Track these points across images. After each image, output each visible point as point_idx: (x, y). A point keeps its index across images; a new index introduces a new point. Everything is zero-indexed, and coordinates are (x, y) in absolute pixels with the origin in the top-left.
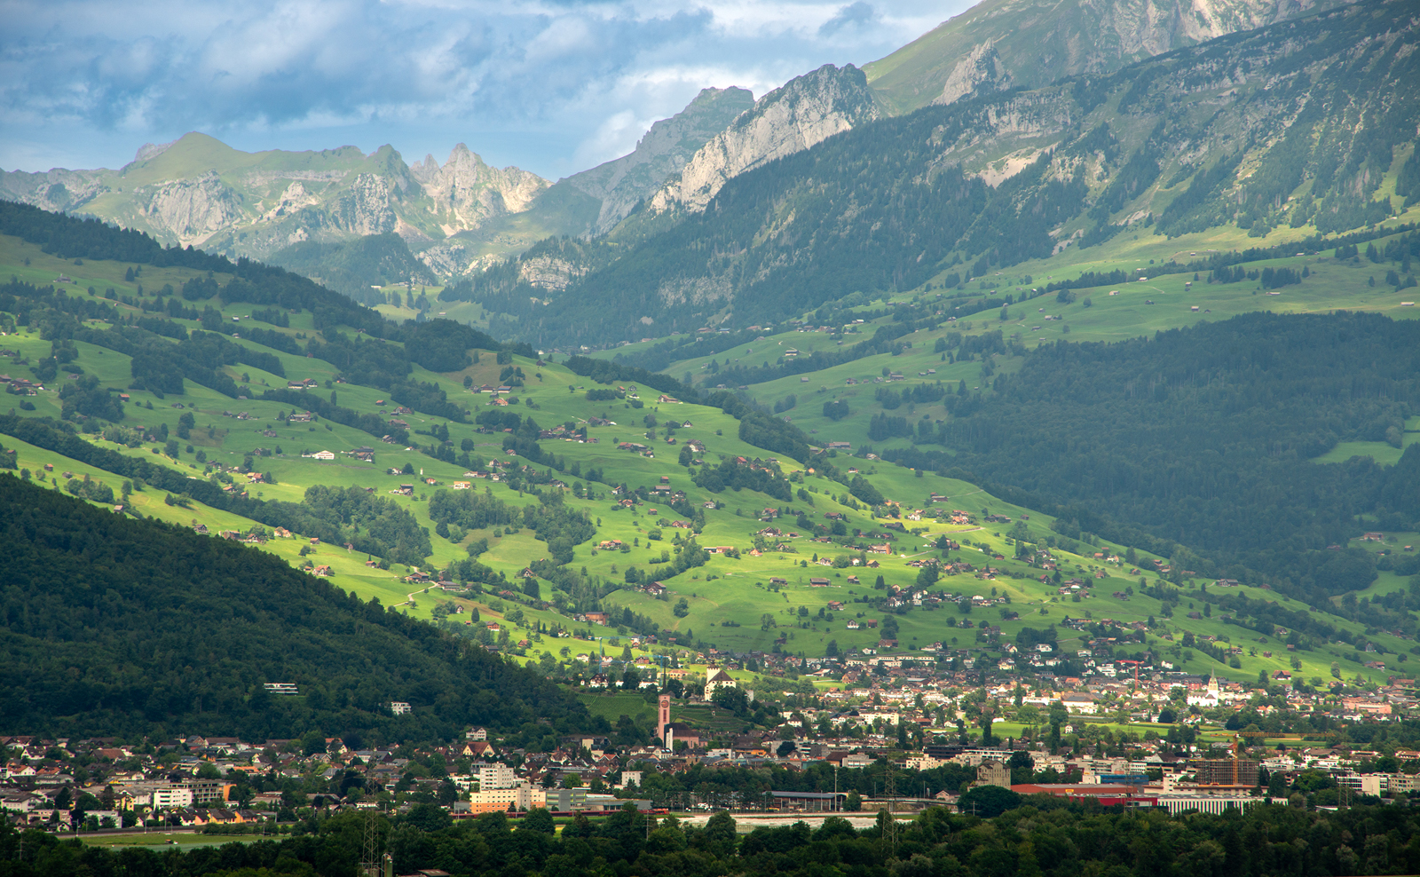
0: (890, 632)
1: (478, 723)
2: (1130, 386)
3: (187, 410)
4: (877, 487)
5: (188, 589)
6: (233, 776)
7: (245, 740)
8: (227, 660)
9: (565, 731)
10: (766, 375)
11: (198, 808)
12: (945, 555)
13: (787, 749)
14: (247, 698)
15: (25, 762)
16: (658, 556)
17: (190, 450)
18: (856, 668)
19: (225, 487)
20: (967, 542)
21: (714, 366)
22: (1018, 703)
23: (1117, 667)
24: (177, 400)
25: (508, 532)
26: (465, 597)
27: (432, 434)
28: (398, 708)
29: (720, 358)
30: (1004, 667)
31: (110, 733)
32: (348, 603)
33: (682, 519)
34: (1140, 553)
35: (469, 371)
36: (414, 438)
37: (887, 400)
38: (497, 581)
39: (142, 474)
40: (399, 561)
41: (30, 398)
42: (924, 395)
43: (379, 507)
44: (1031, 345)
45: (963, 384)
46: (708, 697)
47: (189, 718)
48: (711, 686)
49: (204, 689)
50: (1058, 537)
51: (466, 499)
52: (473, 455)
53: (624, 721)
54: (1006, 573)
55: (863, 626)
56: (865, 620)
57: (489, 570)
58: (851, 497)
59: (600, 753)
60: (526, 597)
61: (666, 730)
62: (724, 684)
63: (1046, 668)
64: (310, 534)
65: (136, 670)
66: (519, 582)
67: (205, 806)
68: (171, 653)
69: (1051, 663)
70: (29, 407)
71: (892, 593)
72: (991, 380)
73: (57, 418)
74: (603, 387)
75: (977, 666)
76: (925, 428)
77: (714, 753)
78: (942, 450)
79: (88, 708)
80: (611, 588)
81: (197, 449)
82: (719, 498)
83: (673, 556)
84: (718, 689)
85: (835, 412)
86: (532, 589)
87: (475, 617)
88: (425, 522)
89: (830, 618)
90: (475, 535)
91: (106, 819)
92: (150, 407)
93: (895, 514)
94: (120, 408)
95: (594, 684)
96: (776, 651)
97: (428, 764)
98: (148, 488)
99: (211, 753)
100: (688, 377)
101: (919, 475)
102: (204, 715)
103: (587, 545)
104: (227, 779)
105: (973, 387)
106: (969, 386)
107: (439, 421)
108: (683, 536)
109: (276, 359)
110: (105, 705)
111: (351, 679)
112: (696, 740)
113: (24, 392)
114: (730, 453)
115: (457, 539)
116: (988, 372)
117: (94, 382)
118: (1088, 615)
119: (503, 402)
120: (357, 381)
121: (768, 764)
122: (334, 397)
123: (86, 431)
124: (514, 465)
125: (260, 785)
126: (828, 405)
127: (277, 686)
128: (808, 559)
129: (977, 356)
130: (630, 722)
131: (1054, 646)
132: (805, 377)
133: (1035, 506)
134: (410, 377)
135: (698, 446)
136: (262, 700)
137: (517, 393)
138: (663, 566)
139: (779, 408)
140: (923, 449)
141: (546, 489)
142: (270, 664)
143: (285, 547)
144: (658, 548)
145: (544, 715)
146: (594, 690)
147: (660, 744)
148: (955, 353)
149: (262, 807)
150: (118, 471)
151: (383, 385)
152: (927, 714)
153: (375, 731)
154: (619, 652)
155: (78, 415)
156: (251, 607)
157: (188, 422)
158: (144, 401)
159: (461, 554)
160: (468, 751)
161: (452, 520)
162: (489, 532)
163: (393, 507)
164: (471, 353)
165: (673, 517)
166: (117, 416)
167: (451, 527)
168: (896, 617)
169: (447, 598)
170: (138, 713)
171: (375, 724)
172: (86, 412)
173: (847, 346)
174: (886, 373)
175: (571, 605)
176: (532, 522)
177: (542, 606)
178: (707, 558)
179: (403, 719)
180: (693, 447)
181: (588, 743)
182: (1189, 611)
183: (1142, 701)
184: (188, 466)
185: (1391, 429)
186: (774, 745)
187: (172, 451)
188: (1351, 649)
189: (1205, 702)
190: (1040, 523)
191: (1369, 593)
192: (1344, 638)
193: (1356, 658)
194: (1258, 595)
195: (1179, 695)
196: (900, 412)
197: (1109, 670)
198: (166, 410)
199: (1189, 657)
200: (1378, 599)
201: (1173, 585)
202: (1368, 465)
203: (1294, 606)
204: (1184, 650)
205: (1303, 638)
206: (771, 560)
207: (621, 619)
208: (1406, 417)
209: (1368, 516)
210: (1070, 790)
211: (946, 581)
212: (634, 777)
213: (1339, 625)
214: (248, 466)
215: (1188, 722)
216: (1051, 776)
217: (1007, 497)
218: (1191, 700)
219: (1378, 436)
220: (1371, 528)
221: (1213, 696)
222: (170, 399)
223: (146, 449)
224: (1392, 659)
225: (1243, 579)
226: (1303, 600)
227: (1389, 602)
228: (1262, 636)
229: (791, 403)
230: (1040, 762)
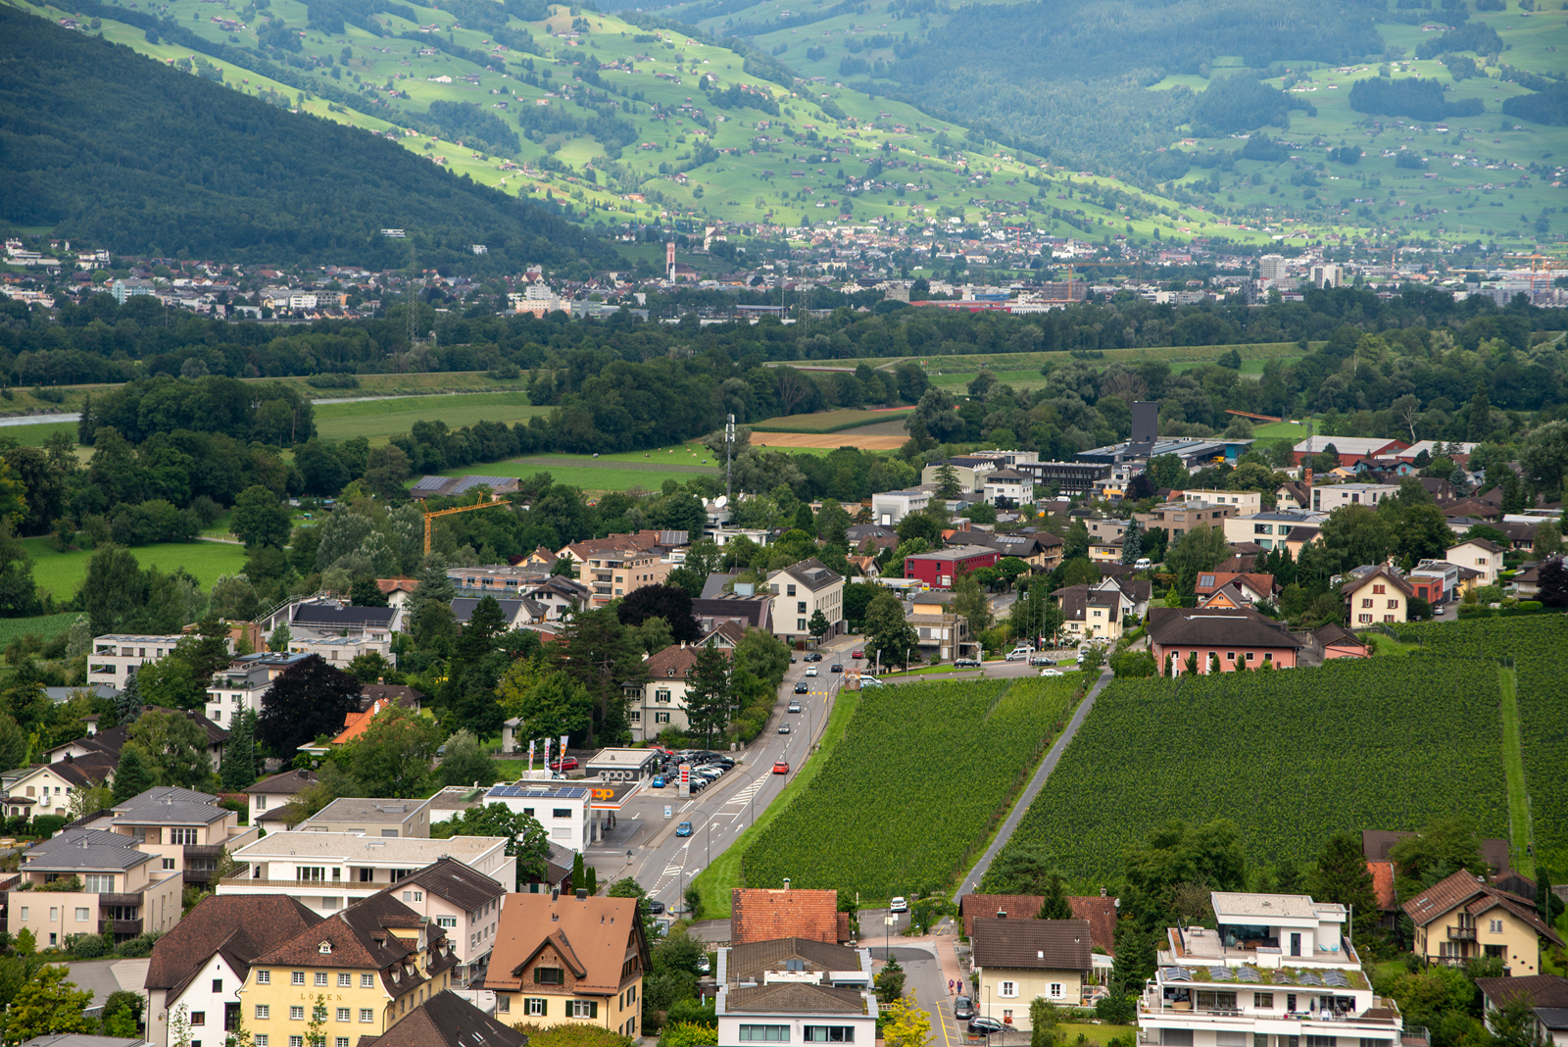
0: (847, 209)
1: (535, 261)
2: (1024, 36)
3: (347, 45)
4: (841, 107)
5: (331, 163)
6: (352, 290)
7: (366, 269)
8: (355, 212)
9: (598, 267)
10: (767, 28)
11: (319, 308)
12: (888, 155)
13: (757, 281)
14: (369, 239)
15: (206, 277)
16: (683, 154)
17: (349, 74)
18: (822, 234)
19: (374, 101)
20: (904, 147)
21: (730, 23)
22: (933, 256)
23: (1006, 232)
24: (339, 37)
25: (575, 136)
26: (542, 181)
27: (522, 65)
28: (478, 249)
29: (735, 17)
30: (926, 233)
31: (271, 262)
32: (447, 177)
33: (700, 128)
34: (1025, 153)
35: (550, 20)
36: (509, 68)
37: (852, 46)
38: (567, 171)
39: (313, 89)
40: (496, 155)
41: (237, 33)
42: (879, 43)
43: (483, 117)
44: (955, 7)
45: (906, 35)
46: (706, 248)
47: (328, 252)
48: (708, 240)
49: (338, 232)
50: (969, 143)
51: (545, 112)
52: (551, 81)
53: (643, 262)
54: (930, 167)
55: (827, 205)
56: (829, 201)
57: (560, 163)
58: (822, 114)
59: (622, 282)
60: (586, 182)
61: (671, 266)
62: (718, 238)
63: (955, 234)
64: (431, 134)
65: (289, 217)
66: (582, 172)
67: (324, 307)
68: (314, 205)
69: (960, 231)
70: (235, 40)
71: (849, 182)
72: (926, 32)
73: (255, 47)
74: (646, 33)
75: (907, 233)
76: (878, 67)
77: (705, 283)
78: (891, 82)
79: (256, 243)
80: (649, 177)
81: (354, 73)
82: (728, 114)
83: (693, 154)
84: (714, 242)
85: (815, 55)
86: (591, 176)
87: (549, 195)
88: (515, 128)
89: (804, 200)
90: (552, 138)
91: (250, 312)
92: (320, 42)
93: (854, 127)
94: (300, 43)
95: (625, 238)
96: (766, 222)
97: (494, 286)
98: (315, 98)
99: (340, 276)
100: (712, 29)
101: (871, 98)
102: (338, 250)
103: (632, 147)
104: (345, 291)
105: (914, 37)
106: (910, 37)
107: (527, 56)
108: (701, 140)
109: (411, 10)
110: (267, 241)
111: (445, 228)
112: (694, 276)
113: (232, 29)
114: (735, 82)
115: (539, 141)
116: (924, 26)
117: (281, 23)
118: (987, 197)
119: (574, 44)
120: (469, 26)
121: (741, 290)
122: (452, 37)
123: (275, 58)
124: (581, 88)
125: (369, 295)
126: (810, 50)
127: (390, 231)
128: (790, 157)
129: (917, 15)
130: (646, 262)
131: (962, 219)
132: (794, 30)
133: (954, 121)
134: (507, 24)
135: (714, 76)
136: (380, 241)
137: (584, 36)
138: (686, 162)
139: (775, 53)
140: (877, 82)
141: (603, 106)
142: (386, 216)
143: (414, 143)
144: (683, 149)
145: (583, 256)
146: (625, 243)
147: (667, 277)
148: (901, 13)
149: (366, 309)
150: (294, 85)
151: (489, 29)
152: (867, 264)
153: (460, 265)
154: (653, 220)
155: (270, 46)
156: (376, 178)
157: (347, 53)
158: (316, 38)
159: (542, 151)
160: (525, 279)
161: (536, 127)
162: (562, 135)
163: (493, 117)
164: (551, 8)
165: (694, 126)
166: (298, 48)
167: (534, 132)
168: (851, 199)
169: (529, 182)
170: (291, 248)
171: (462, 260)
172: (277, 45)
173: (826, 8)
174: (852, 27)
175: (619, 188)
176: (595, 131)
177: (597, 189)
178: (717, 155)
179: (481, 257)
180: (710, 78)
181: (613, 275)
182: (1057, 194)
183: (1020, 255)
184: (345, 84)
185: (1203, 66)
186: (750, 279)
187: (336, 74)
188: (1168, 219)
189: (1064, 255)
190: (957, 133)
191: (1183, 181)
192: (1164, 211)
193: (1171, 226)
194: (1106, 183)
195: (1046, 251)
196: (861, 56)
197: (1000, 235)
198: (332, 45)
199: (1056, 226)
200: (1188, 186)
201: (1048, 177)
202: (1186, 91)
203: (1130, 190)
204: (1053, 221)
205: (1136, 212)
206: (763, 158)
207: (656, 198)
208: (1213, 57)
209: (1185, 128)
210: (952, 304)
211: (888, 173)
212: (642, 298)
213: (1161, 202)
214: (390, 87)
215: (1050, 268)
216: (941, 296)
217: (934, 115)
218: (1055, 254)
219: (1193, 70)
220: (1187, 135)
221: (1070, 251)
222: (335, 37)
223: (318, 71)
224: (1196, 226)
225: (1097, 173)
226: (1138, 186)
227: (1196, 187)
228: (1107, 211)
229: (784, 49)
230: (935, 288)
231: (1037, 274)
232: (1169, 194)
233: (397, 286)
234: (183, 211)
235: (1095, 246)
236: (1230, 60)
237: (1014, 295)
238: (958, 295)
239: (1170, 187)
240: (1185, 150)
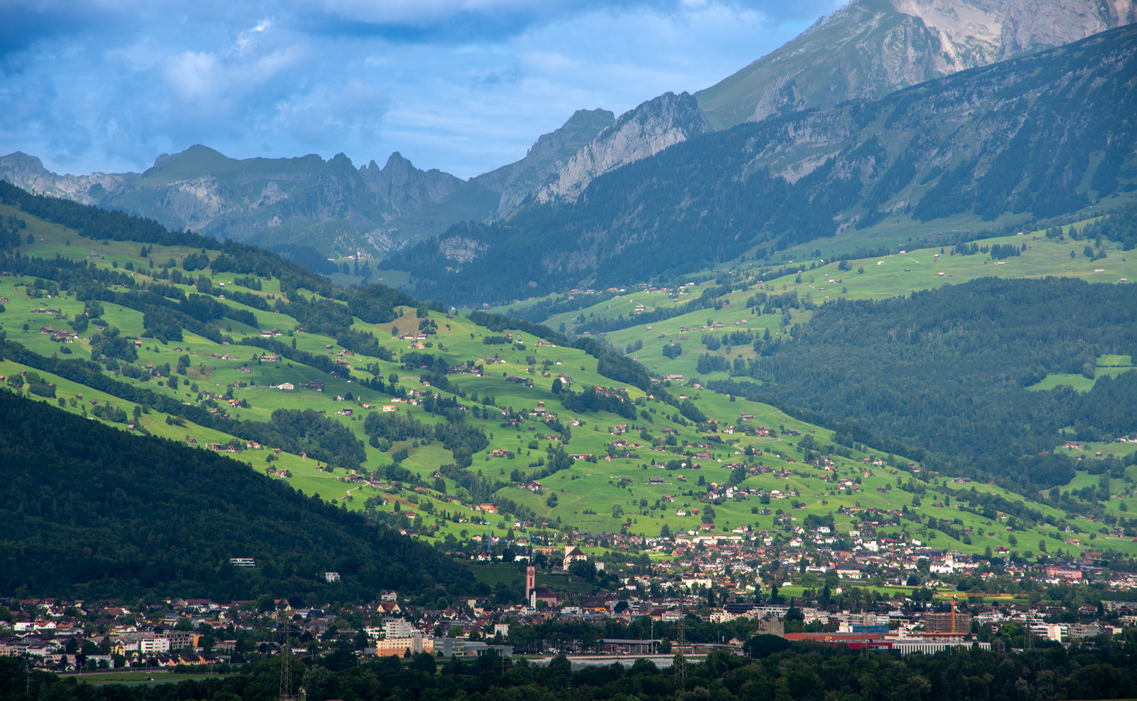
0: (709, 518)
1: (390, 589)
2: (892, 332)
3: (185, 353)
4: (701, 409)
5: (176, 487)
6: (204, 629)
7: (215, 601)
8: (203, 541)
9: (455, 593)
10: (621, 325)
11: (173, 653)
12: (751, 461)
13: (621, 607)
14: (217, 569)
15: (49, 618)
16: (536, 461)
17: (187, 383)
18: (684, 545)
19: (211, 410)
20: (768, 450)
21: (582, 318)
22: (803, 571)
23: (879, 543)
24: (177, 345)
25: (423, 443)
26: (390, 492)
27: (368, 370)
28: (330, 577)
29: (587, 312)
30: (794, 544)
31: (114, 596)
32: (296, 498)
33: (553, 433)
34: (898, 458)
35: (395, 322)
36: (353, 373)
37: (711, 343)
38: (415, 480)
39: (148, 401)
40: (341, 466)
41: (69, 343)
42: (738, 339)
43: (327, 424)
44: (818, 302)
45: (767, 332)
46: (565, 568)
47: (174, 584)
48: (568, 559)
49: (185, 563)
50: (837, 446)
51: (391, 419)
52: (398, 386)
53: (501, 586)
54: (796, 473)
55: (688, 514)
56: (689, 509)
57: (408, 472)
58: (681, 416)
59: (481, 610)
60: (435, 493)
61: (531, 593)
62: (578, 558)
63: (825, 545)
64: (275, 445)
65: (133, 549)
66: (431, 481)
67: (178, 651)
68: (160, 536)
69: (830, 541)
70: (68, 351)
71: (711, 489)
72: (788, 328)
73: (87, 359)
74: (496, 334)
75: (774, 544)
76: (739, 364)
77: (566, 610)
78: (751, 380)
79: (99, 577)
80: (500, 485)
81: (191, 382)
82: (584, 418)
83: (547, 461)
84: (574, 561)
85: (671, 352)
86: (440, 486)
87: (397, 508)
88: (361, 436)
89: (664, 508)
90: (398, 446)
91: (102, 662)
92: (157, 351)
93: (714, 430)
94: (135, 352)
95: (481, 558)
96: (624, 532)
97: (350, 619)
98: (153, 411)
99: (188, 611)
100: (563, 328)
101: (732, 400)
102: (185, 582)
103: (482, 453)
104: (197, 631)
105: (776, 334)
106: (771, 333)
107: (373, 360)
108: (554, 446)
109: (252, 314)
110: (111, 575)
111: (295, 554)
112: (554, 600)
113: (63, 340)
114: (590, 384)
115: (384, 449)
116: (786, 322)
117: (116, 332)
118: (858, 505)
119: (421, 346)
120: (312, 330)
121: (606, 618)
122: (294, 342)
123: (109, 369)
124: (429, 393)
125: (221, 635)
126: (666, 347)
127: (239, 560)
128: (648, 463)
129: (778, 310)
130: (504, 586)
131: (832, 528)
132: (649, 326)
133: (819, 422)
134: (352, 328)
135: (567, 379)
136: (230, 570)
137: (431, 338)
138: (539, 469)
139: (630, 350)
140: (737, 380)
141: (452, 411)
142: (235, 544)
143: (255, 457)
144: (536, 455)
145: (440, 581)
146: (481, 562)
147: (527, 603)
148: (762, 308)
149: (221, 652)
150: (130, 399)
151: (332, 333)
152: (733, 580)
153: (312, 594)
154: (505, 533)
155: (103, 357)
156: (223, 501)
157: (185, 362)
158: (152, 347)
159: (387, 459)
160: (380, 609)
161: (382, 434)
162: (410, 442)
163: (337, 425)
164: (397, 309)
165: (547, 432)
166: (133, 356)
167: (380, 440)
168: (713, 507)
169: (376, 493)
170: (136, 581)
171: (314, 589)
172: (110, 355)
173: (681, 303)
174: (709, 323)
175: (470, 498)
176: (442, 437)
177: (446, 499)
178: (572, 462)
179: (334, 585)
180: (563, 380)
181: (472, 603)
182: (933, 501)
183: (895, 570)
184: (184, 395)
185: (1086, 365)
186: (613, 604)
187: (173, 384)
188: (1055, 529)
189: (942, 570)
190: (823, 436)
191: (1069, 488)
192: (1050, 521)
193: (1058, 537)
194: (984, 489)
195: (923, 565)
196: (721, 352)
197: (873, 546)
198: (169, 353)
199: (932, 536)
200: (1075, 493)
201: (922, 482)
202: (1069, 391)
203: (1013, 497)
204: (929, 531)
205: (1019, 522)
206: (620, 464)
207: (507, 508)
208: (1099, 356)
209: (1069, 430)
210: (828, 638)
211: (751, 480)
212: (503, 629)
213: (1047, 511)
214: (229, 395)
215: (929, 585)
216: (816, 627)
217: (799, 417)
218: (933, 569)
219: (1076, 369)
220: (1071, 438)
221: (949, 566)
222: (172, 345)
223: (153, 382)
224: (1086, 537)
225: (975, 478)
226: (1020, 493)
227: (1084, 494)
228: (987, 520)
229: (639, 346)
230: (810, 616)
231: (915, 592)
232: (1055, 501)
233: (248, 621)
234: (22, 546)
235: (976, 558)
236: (1116, 359)
237: (894, 626)
238: (834, 625)
239: (1055, 494)
240: (1071, 454)
